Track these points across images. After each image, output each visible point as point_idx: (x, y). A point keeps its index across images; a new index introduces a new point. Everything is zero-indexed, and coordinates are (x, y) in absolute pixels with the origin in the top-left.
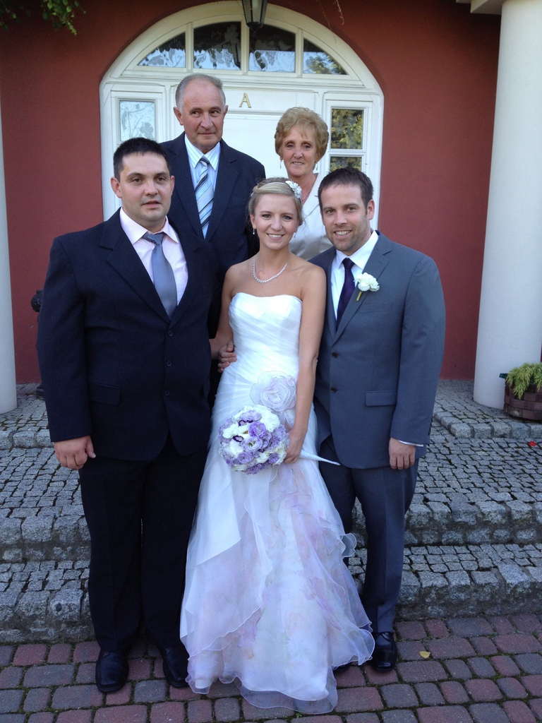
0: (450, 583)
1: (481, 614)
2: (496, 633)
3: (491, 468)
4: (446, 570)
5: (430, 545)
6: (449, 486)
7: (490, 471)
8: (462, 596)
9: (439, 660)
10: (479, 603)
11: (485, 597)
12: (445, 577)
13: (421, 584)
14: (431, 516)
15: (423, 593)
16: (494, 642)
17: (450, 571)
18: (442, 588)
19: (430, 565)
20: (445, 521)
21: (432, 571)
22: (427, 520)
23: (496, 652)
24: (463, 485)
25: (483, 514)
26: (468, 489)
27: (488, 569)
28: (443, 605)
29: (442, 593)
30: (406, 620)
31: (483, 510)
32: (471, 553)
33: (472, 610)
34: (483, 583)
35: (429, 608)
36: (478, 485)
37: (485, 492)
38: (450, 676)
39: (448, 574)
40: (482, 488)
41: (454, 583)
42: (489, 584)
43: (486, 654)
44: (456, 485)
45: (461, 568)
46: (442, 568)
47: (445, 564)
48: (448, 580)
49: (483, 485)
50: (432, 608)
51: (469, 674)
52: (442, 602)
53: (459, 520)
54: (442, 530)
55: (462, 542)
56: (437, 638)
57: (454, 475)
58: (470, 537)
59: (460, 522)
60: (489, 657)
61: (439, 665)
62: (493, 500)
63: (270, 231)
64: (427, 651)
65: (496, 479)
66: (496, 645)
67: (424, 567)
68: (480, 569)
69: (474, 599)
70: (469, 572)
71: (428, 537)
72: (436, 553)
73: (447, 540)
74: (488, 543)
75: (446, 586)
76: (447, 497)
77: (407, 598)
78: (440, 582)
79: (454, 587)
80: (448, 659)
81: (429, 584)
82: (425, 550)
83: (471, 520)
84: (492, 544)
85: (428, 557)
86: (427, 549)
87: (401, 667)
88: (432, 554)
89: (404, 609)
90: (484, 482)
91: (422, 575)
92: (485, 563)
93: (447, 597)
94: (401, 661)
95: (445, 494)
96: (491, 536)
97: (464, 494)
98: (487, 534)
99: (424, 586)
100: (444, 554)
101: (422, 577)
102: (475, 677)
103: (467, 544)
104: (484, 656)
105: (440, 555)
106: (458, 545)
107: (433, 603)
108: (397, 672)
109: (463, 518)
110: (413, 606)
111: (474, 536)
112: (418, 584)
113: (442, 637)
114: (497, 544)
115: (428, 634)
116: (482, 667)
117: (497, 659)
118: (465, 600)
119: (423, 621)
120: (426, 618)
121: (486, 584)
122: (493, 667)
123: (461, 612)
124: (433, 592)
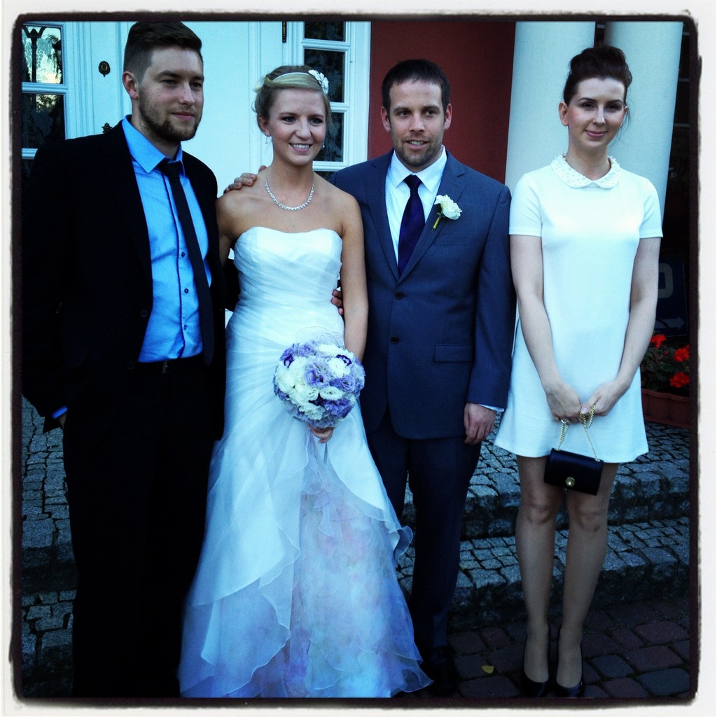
0: (507, 581)
4: (499, 565)
5: (476, 538)
6: (488, 466)
9: (506, 674)
12: (500, 574)
13: (475, 585)
14: (476, 502)
15: (478, 594)
17: (504, 567)
18: (498, 588)
19: (480, 562)
20: (491, 507)
21: (483, 568)
22: (471, 508)
24: (504, 463)
26: (511, 467)
28: (500, 608)
29: (498, 592)
30: (458, 631)
35: (485, 613)
39: (503, 571)
41: (512, 581)
44: (497, 464)
46: (495, 564)
47: (496, 558)
48: (504, 578)
50: (487, 613)
52: (499, 604)
53: (508, 505)
54: (489, 518)
55: (509, 531)
56: (498, 649)
57: (491, 452)
59: (509, 507)
61: (507, 680)
63: (295, 140)
64: (490, 665)
67: (473, 564)
71: (473, 529)
72: (483, 546)
73: (494, 531)
75: (503, 585)
76: (490, 479)
77: (461, 602)
78: (496, 579)
79: (512, 585)
81: (484, 583)
82: (470, 545)
85: (476, 552)
86: (472, 543)
88: (479, 549)
89: (455, 618)
91: (474, 574)
93: (504, 599)
94: (462, 680)
95: (487, 475)
97: (508, 474)
99: (478, 586)
100: (493, 547)
101: (474, 576)
105: (489, 549)
106: (507, 535)
107: (488, 607)
109: (512, 503)
110: (466, 612)
112: (470, 585)
113: (504, 646)
115: (486, 644)
119: (478, 630)
120: (481, 626)
124: (489, 593)
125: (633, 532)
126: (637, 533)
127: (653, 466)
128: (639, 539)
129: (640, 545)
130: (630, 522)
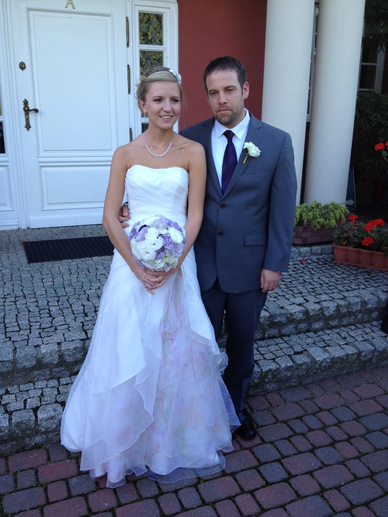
0: (280, 366)
1: (300, 384)
2: (313, 396)
3: (284, 281)
4: (274, 357)
5: (258, 340)
7: (284, 283)
8: (289, 374)
9: (284, 422)
10: (299, 376)
11: (303, 372)
12: (275, 362)
13: (262, 370)
15: (263, 375)
16: (314, 403)
17: (277, 357)
18: (275, 371)
19: (262, 355)
21: (265, 359)
23: (318, 410)
25: (291, 314)
26: (275, 297)
27: (301, 353)
28: (276, 382)
29: (275, 373)
30: (253, 396)
31: (291, 312)
32: (286, 342)
33: (295, 382)
34: (302, 363)
35: (268, 385)
36: (280, 294)
37: (287, 299)
38: (295, 432)
39: (277, 360)
40: (284, 296)
41: (283, 366)
42: (305, 363)
43: (312, 412)
45: (284, 354)
46: (271, 356)
47: (272, 352)
48: (278, 364)
49: (284, 294)
51: (307, 429)
52: (276, 379)
53: (276, 320)
54: (265, 328)
55: (277, 335)
56: (277, 406)
58: (283, 331)
59: (276, 322)
60: (314, 414)
61: (285, 425)
62: (294, 304)
65: (291, 289)
66: (316, 405)
67: (259, 357)
68: (296, 353)
69: (296, 374)
70: (290, 356)
72: (263, 345)
73: (269, 335)
74: (294, 333)
75: (278, 369)
77: (254, 380)
78: (273, 366)
79: (283, 368)
80: (289, 420)
81: (267, 368)
83: (284, 320)
84: (297, 334)
85: (260, 349)
86: (257, 343)
87: (261, 432)
88: (261, 347)
89: (251, 389)
90: (283, 291)
92: (298, 348)
93: (279, 376)
94: (258, 427)
96: (296, 328)
97: (274, 301)
98: (293, 328)
99: (264, 371)
100: (269, 345)
101: (261, 364)
102: (311, 430)
103: (281, 336)
104: (311, 414)
105: (267, 346)
106: (276, 337)
107: (270, 382)
108: (259, 436)
109: (278, 319)
110: (257, 386)
111: (285, 330)
112: (259, 370)
113: (280, 405)
114: (300, 333)
115: (270, 404)
116: (312, 422)
117: (320, 414)
118: (290, 376)
119: (264, 395)
120: (266, 393)
121: (303, 363)
122: (320, 420)
123: (287, 385)
124: (270, 374)
125: (347, 332)
126: (349, 333)
127: (355, 292)
128: (351, 336)
129: (352, 340)
130: (344, 326)
